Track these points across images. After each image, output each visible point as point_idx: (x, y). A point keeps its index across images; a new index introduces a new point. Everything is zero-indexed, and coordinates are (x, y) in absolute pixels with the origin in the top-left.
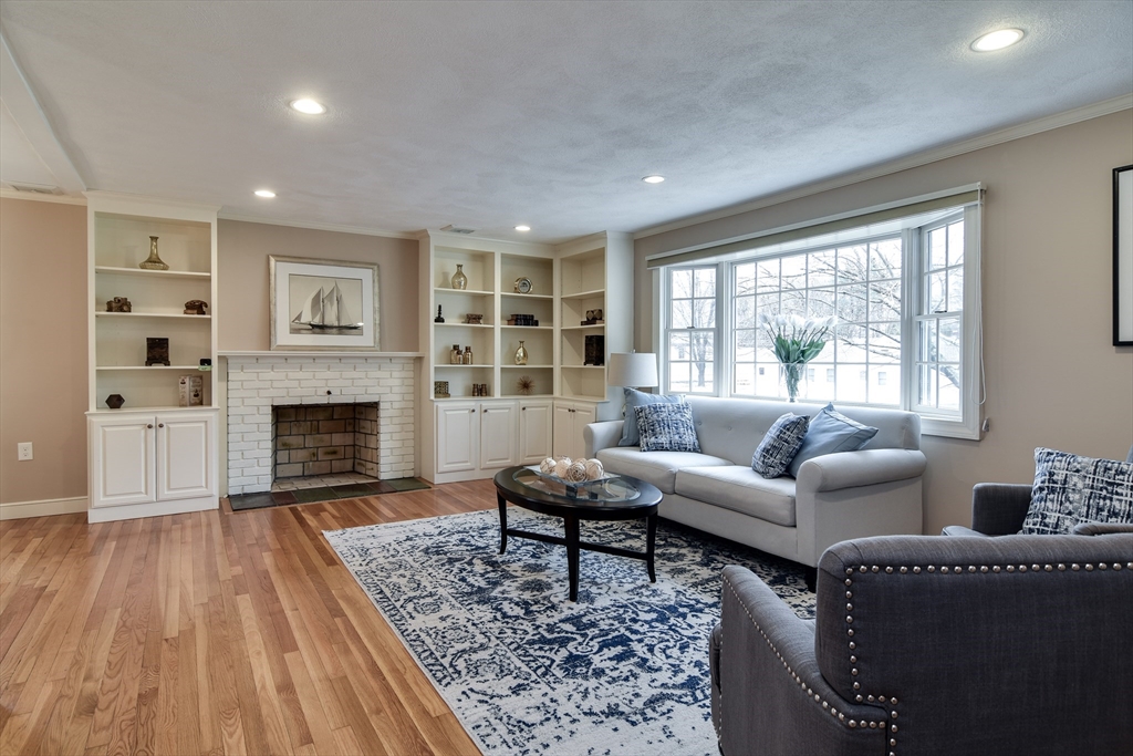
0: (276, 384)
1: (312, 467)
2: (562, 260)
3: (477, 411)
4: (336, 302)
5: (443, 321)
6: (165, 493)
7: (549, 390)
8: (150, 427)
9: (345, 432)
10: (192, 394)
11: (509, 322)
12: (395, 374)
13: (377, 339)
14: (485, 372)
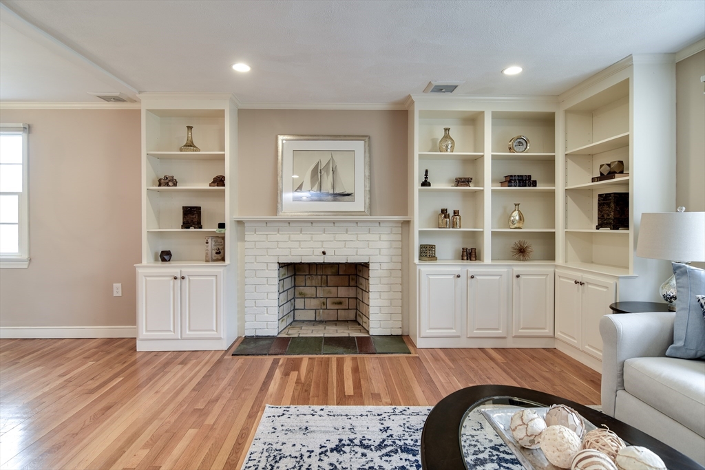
0: (281, 245)
1: (322, 315)
2: (567, 112)
3: (463, 277)
4: (331, 172)
5: (430, 185)
6: (188, 333)
7: (551, 256)
8: (175, 278)
9: (349, 286)
10: (214, 252)
11: (502, 184)
12: (384, 237)
13: (367, 204)
14: (475, 236)
